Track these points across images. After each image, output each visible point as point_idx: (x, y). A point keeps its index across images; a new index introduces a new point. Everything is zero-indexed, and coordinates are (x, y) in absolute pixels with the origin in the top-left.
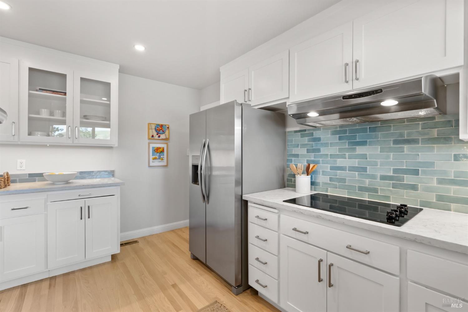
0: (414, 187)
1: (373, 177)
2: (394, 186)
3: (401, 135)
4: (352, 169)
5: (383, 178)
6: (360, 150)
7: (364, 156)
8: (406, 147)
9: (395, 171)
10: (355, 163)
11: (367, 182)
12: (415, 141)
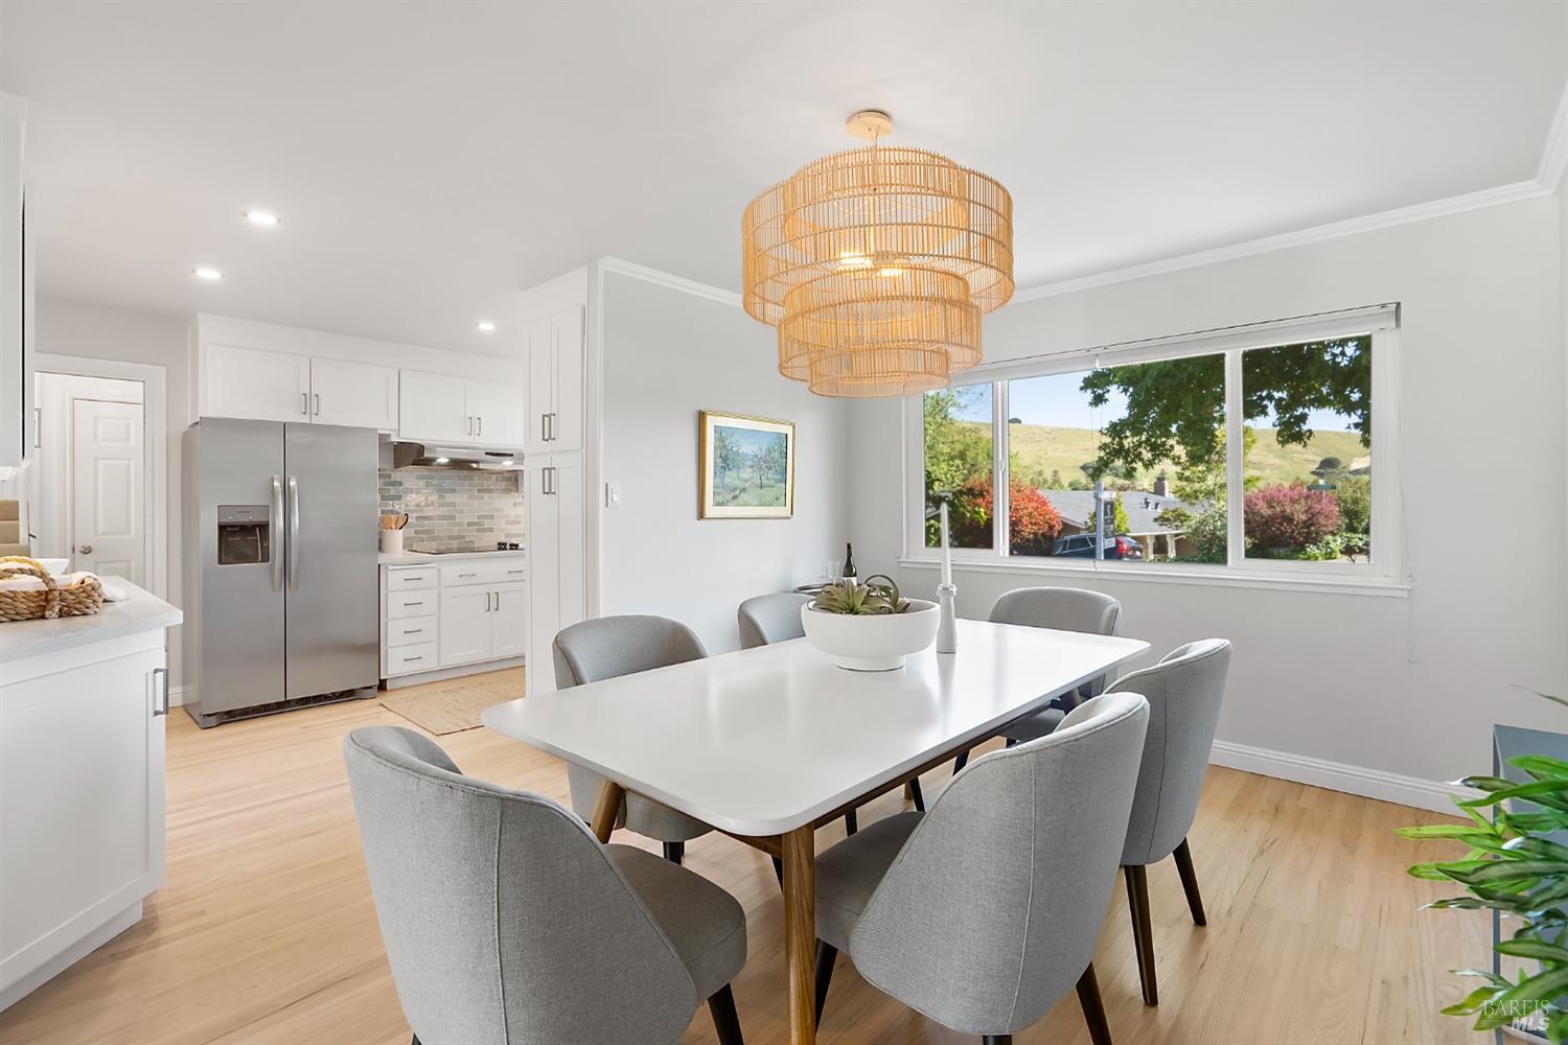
0: (491, 530)
1: (461, 524)
2: (478, 531)
3: (483, 485)
4: (443, 518)
5: (469, 524)
6: (449, 498)
7: (453, 505)
8: (486, 495)
9: (479, 517)
10: (444, 511)
11: (455, 531)
12: (490, 491)
